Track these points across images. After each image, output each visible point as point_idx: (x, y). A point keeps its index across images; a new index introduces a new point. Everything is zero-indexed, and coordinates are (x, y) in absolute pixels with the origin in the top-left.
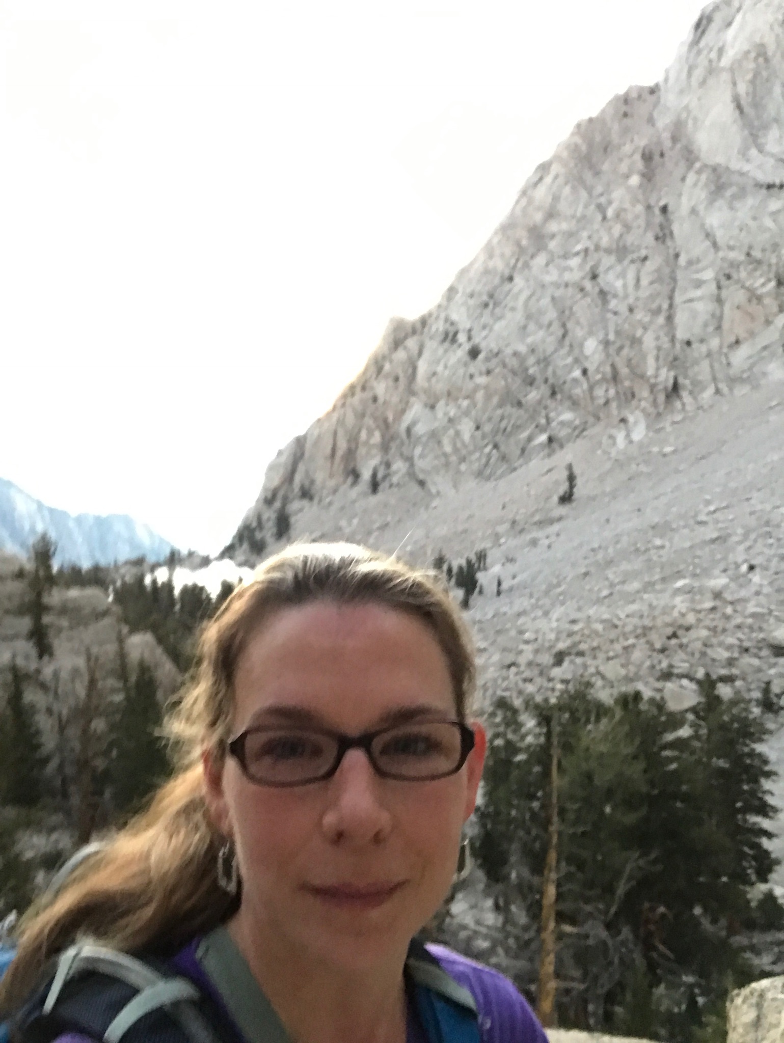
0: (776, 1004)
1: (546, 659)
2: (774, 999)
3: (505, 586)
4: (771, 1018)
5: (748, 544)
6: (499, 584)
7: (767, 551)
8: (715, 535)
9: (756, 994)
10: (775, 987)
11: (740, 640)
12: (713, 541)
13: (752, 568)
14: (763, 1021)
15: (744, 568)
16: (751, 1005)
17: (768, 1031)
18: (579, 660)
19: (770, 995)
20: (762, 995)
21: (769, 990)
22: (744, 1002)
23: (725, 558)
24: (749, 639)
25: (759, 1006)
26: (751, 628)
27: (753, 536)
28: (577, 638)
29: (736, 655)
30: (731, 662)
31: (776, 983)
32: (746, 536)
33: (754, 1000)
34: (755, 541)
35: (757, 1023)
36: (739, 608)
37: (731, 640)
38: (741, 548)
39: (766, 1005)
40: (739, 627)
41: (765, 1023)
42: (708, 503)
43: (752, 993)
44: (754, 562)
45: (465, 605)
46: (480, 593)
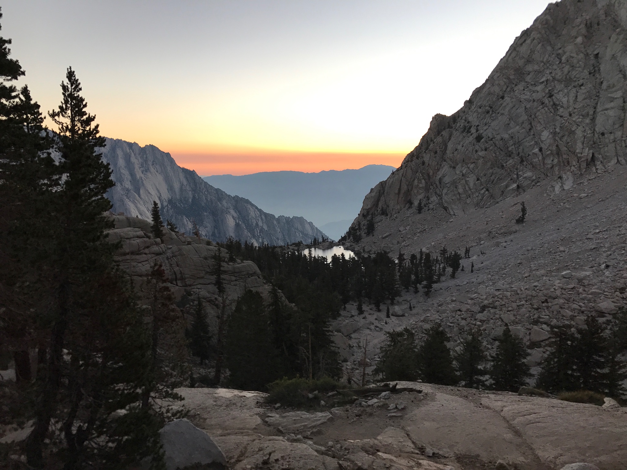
3: (476, 267)
6: (473, 266)
15: (603, 266)
29: (576, 314)
30: (572, 318)
44: (608, 264)
45: (453, 276)
46: (462, 270)
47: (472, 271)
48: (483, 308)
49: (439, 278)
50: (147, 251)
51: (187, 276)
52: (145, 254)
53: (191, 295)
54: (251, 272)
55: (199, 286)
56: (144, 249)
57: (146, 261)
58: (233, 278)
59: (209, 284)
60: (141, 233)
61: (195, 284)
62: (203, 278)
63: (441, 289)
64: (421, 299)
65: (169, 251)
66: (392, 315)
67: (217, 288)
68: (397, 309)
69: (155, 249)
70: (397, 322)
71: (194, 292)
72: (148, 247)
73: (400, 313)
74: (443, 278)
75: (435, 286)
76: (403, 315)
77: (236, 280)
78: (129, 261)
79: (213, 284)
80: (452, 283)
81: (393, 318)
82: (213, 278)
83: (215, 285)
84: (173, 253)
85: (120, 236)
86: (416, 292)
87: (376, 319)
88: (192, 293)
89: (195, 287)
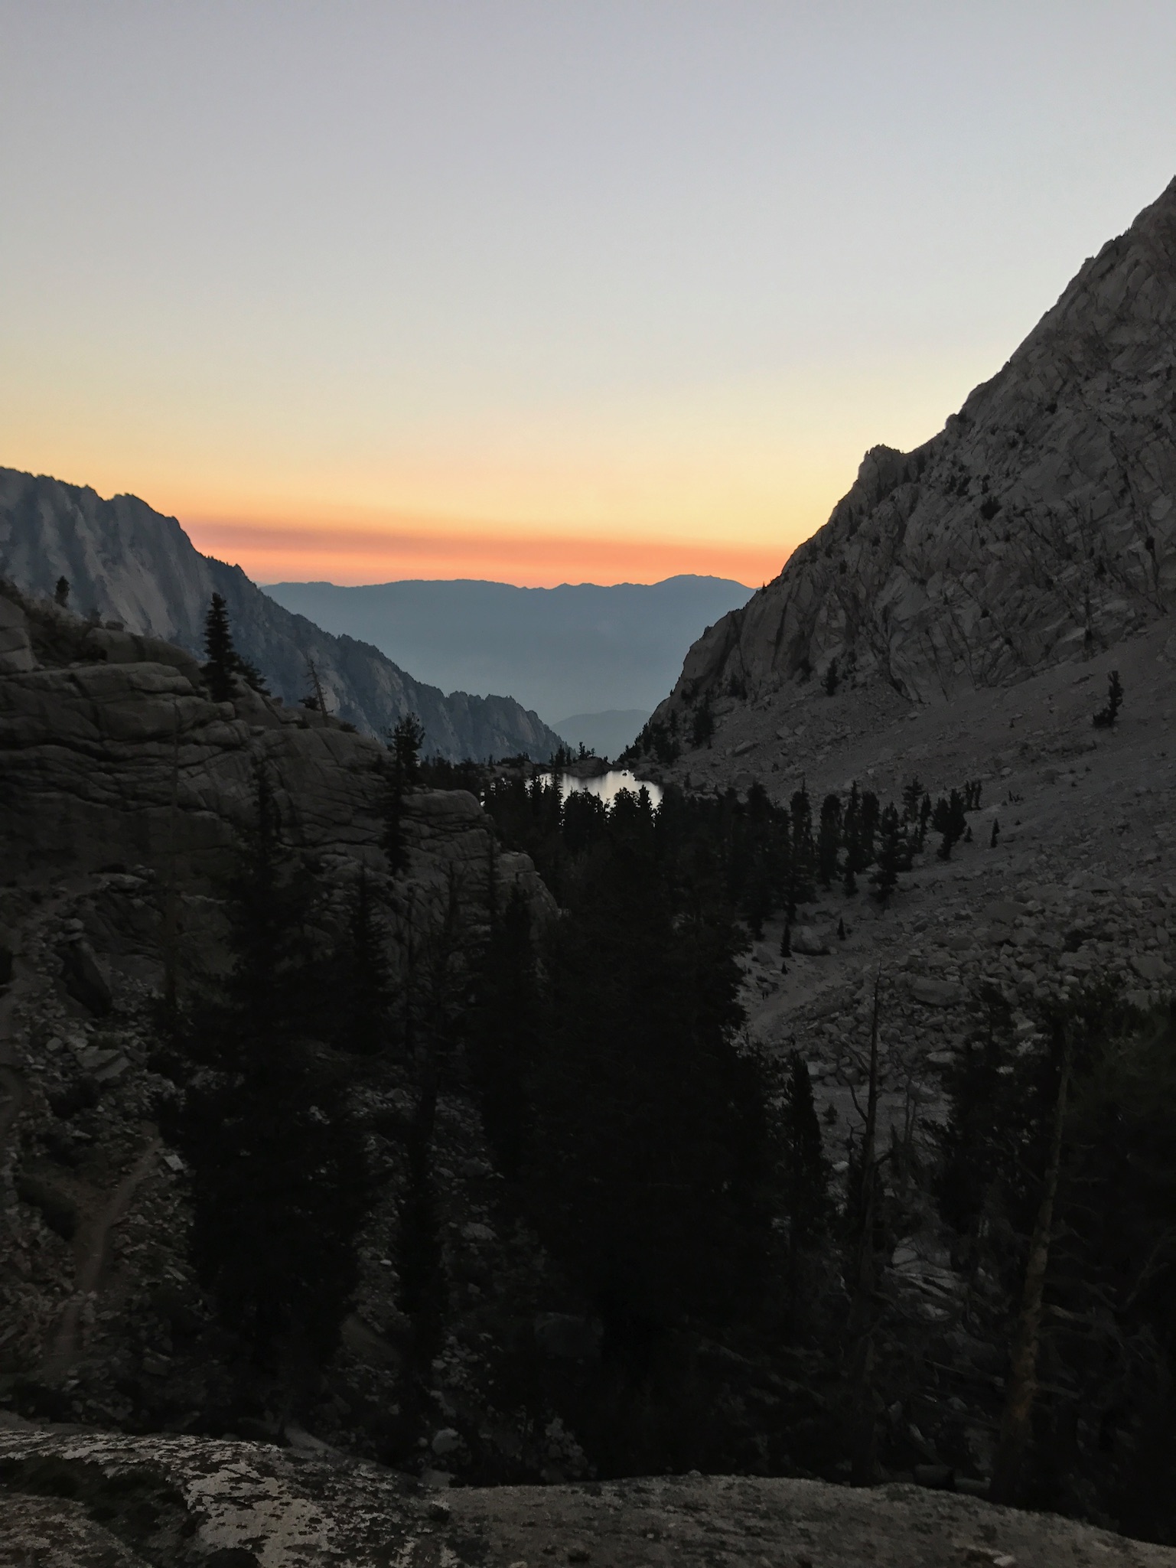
1: (1055, 939)
3: (1003, 833)
6: (996, 830)
18: (1102, 946)
28: (1104, 916)
45: (944, 854)
46: (968, 840)
47: (994, 843)
48: (1074, 941)
49: (909, 858)
50: (199, 734)
51: (306, 816)
52: (197, 743)
53: (320, 871)
54: (469, 817)
55: (341, 847)
56: (193, 728)
57: (199, 763)
58: (426, 830)
59: (363, 843)
60: (182, 681)
61: (328, 839)
62: (347, 824)
63: (916, 886)
64: (868, 911)
65: (257, 741)
66: (796, 950)
67: (386, 855)
68: (808, 934)
69: (221, 730)
70: (811, 968)
71: (327, 862)
72: (202, 724)
73: (817, 945)
74: (918, 860)
75: (902, 877)
76: (824, 952)
77: (432, 837)
78: (151, 760)
79: (375, 842)
80: (942, 871)
81: (800, 959)
82: (378, 826)
83: (382, 846)
84: (268, 747)
85: (129, 681)
86: (851, 891)
87: (755, 960)
88: (323, 865)
89: (329, 848)
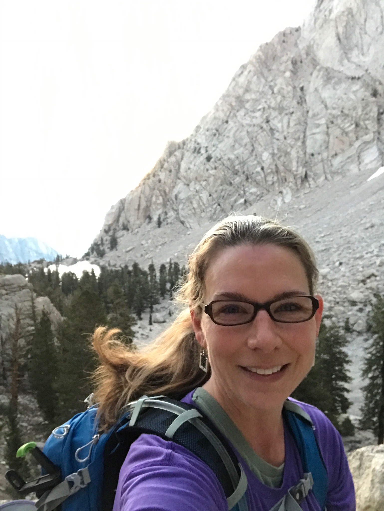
0: (369, 458)
2: (368, 456)
4: (367, 464)
5: (339, 252)
7: (348, 256)
8: (324, 248)
9: (359, 454)
10: (368, 451)
11: (335, 298)
12: (323, 251)
13: (341, 264)
14: (362, 466)
15: (337, 264)
16: (357, 459)
17: (365, 470)
19: (366, 454)
20: (362, 454)
21: (365, 452)
22: (353, 458)
23: (329, 259)
24: (340, 298)
25: (361, 459)
26: (340, 292)
27: (342, 248)
29: (333, 305)
30: (330, 309)
31: (368, 449)
32: (338, 249)
33: (358, 457)
34: (343, 251)
35: (360, 467)
36: (334, 283)
37: (330, 298)
38: (337, 254)
39: (364, 458)
40: (334, 292)
41: (364, 466)
42: (320, 232)
43: (357, 454)
44: (342, 261)
54: (22, 285)
58: (4, 292)
66: (155, 322)
68: (158, 316)
70: (160, 328)
73: (162, 319)
76: (164, 322)
77: (7, 294)
81: (156, 325)
87: (140, 328)
